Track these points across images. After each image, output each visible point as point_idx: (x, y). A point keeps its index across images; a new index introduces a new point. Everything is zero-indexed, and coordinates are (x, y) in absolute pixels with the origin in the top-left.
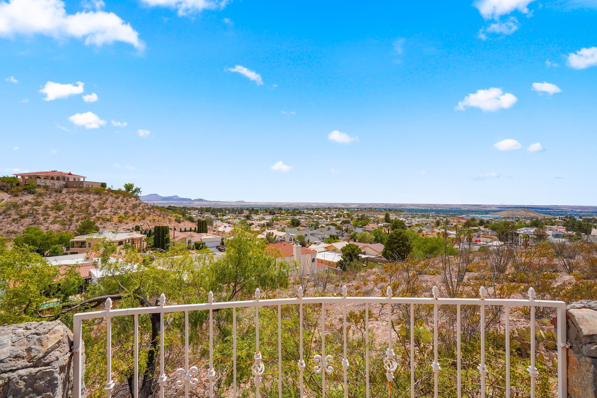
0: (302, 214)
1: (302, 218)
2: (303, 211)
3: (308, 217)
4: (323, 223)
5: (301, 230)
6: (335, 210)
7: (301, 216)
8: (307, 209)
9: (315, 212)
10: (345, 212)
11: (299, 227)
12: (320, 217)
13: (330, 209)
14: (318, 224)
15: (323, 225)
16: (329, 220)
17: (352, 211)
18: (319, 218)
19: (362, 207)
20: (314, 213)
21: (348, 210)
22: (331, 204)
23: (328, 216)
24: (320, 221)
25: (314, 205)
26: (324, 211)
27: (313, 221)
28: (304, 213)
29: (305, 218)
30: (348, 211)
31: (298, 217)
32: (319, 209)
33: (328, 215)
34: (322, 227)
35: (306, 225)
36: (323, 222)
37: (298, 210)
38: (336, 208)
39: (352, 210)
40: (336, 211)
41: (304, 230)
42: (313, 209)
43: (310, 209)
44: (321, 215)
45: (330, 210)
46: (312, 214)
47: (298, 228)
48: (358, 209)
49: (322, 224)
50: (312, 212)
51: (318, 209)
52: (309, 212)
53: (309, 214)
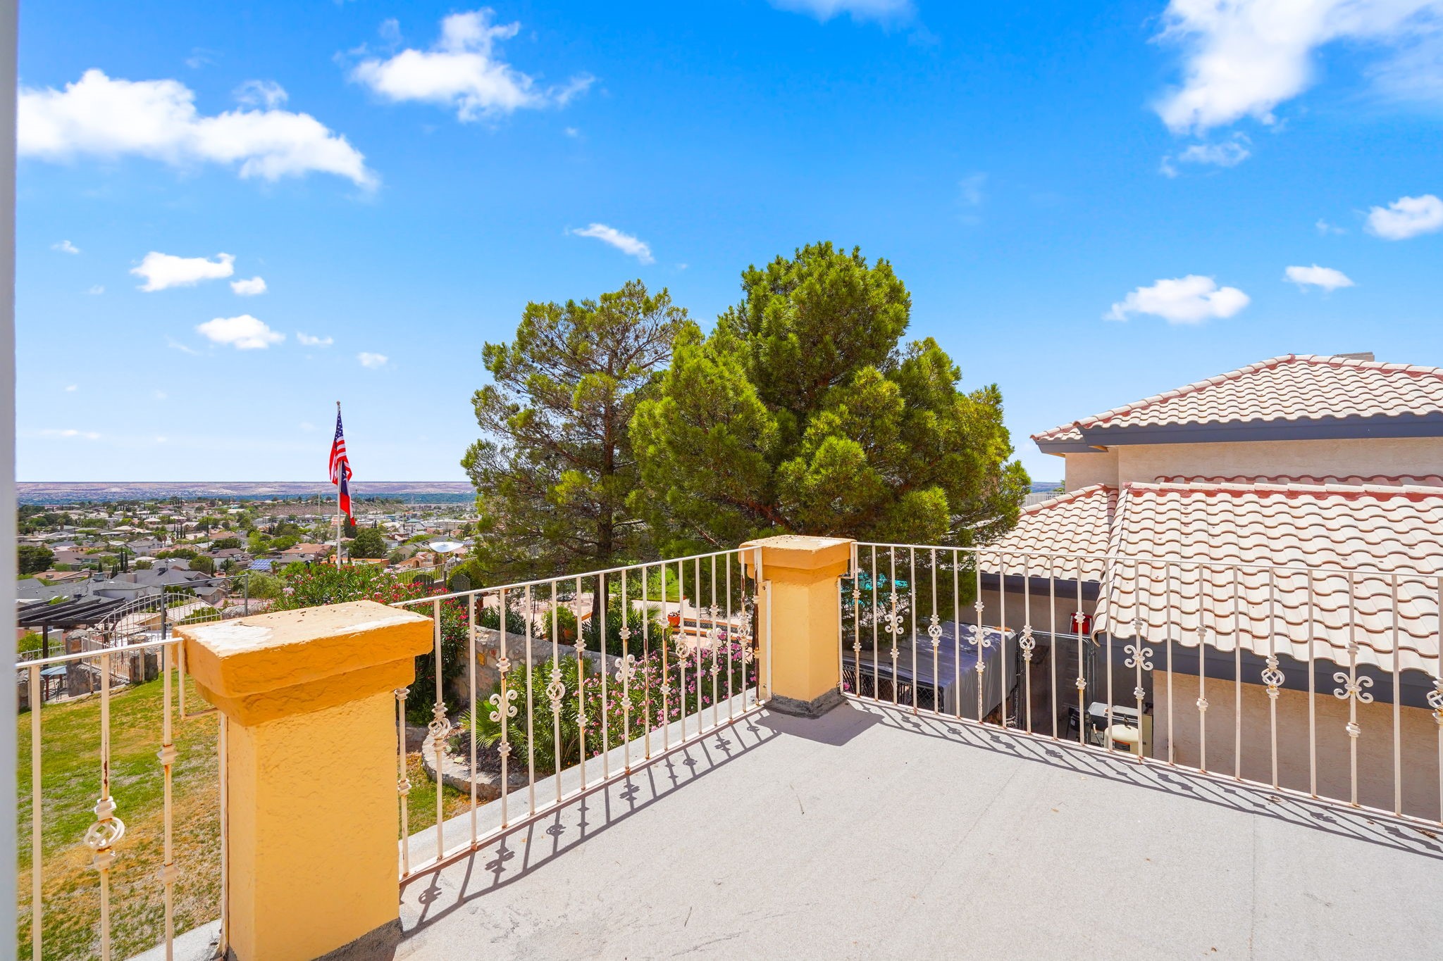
0: (62, 525)
1: (61, 540)
2: (66, 516)
3: (88, 533)
4: (146, 550)
5: (56, 582)
6: (197, 505)
7: (53, 530)
8: (82, 504)
9: (118, 515)
10: (233, 511)
11: (50, 572)
12: (138, 530)
13: (177, 503)
14: (124, 556)
15: (143, 559)
16: (169, 542)
17: (256, 507)
18: (133, 537)
19: (292, 492)
20: (115, 518)
21: (242, 501)
22: (182, 485)
23: (170, 527)
24: (135, 545)
25: (114, 490)
26: (153, 511)
27: (108, 549)
28: (68, 521)
29: (75, 539)
30: (242, 507)
31: (43, 536)
32: (134, 503)
33: (170, 522)
34: (142, 566)
35: (79, 563)
36: (144, 551)
37: (38, 509)
38: (200, 499)
39: (258, 503)
40: (199, 509)
41: (71, 580)
42: (110, 507)
43: (95, 507)
44: (141, 525)
45: (178, 510)
46: (103, 524)
47: (42, 575)
48: (275, 499)
49: (143, 555)
50: (104, 515)
51: (128, 505)
52: (93, 516)
53: (91, 523)
